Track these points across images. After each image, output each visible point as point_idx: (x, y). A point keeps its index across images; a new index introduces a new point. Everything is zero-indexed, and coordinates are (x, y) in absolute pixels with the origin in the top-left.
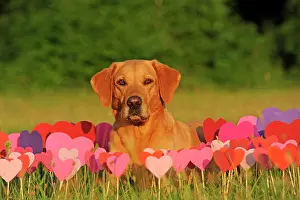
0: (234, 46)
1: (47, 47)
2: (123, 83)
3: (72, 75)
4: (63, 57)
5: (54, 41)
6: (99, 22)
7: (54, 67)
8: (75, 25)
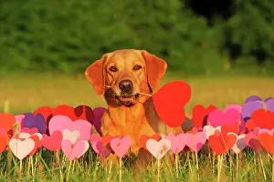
0: (186, 37)
1: (16, 34)
2: (114, 69)
3: (38, 60)
4: (30, 43)
5: (22, 28)
6: (64, 12)
7: (22, 52)
8: (42, 14)
